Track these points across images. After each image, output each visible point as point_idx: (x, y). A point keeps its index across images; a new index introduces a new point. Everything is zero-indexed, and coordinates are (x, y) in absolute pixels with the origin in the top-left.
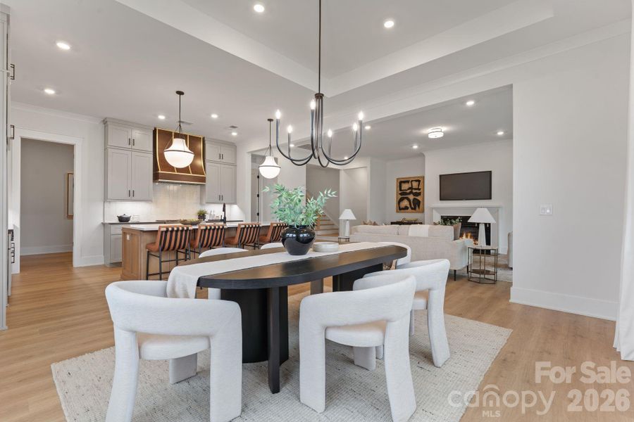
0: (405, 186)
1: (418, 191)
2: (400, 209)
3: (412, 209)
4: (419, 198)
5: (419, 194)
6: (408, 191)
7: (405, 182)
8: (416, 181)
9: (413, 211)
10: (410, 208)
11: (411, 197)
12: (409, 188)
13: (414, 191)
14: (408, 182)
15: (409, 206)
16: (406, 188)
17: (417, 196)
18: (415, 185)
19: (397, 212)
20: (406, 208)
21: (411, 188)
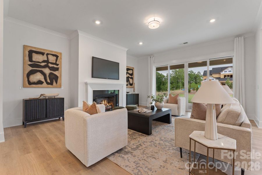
0: (37, 58)
1: (55, 66)
2: (30, 83)
3: (48, 83)
4: (56, 73)
5: (57, 69)
6: (43, 64)
7: (37, 53)
8: (53, 55)
9: (50, 86)
10: (45, 83)
11: (47, 71)
12: (44, 61)
13: (50, 65)
14: (43, 54)
15: (43, 80)
16: (40, 61)
17: (55, 71)
18: (52, 59)
19: (24, 86)
20: (40, 82)
21: (47, 61)
